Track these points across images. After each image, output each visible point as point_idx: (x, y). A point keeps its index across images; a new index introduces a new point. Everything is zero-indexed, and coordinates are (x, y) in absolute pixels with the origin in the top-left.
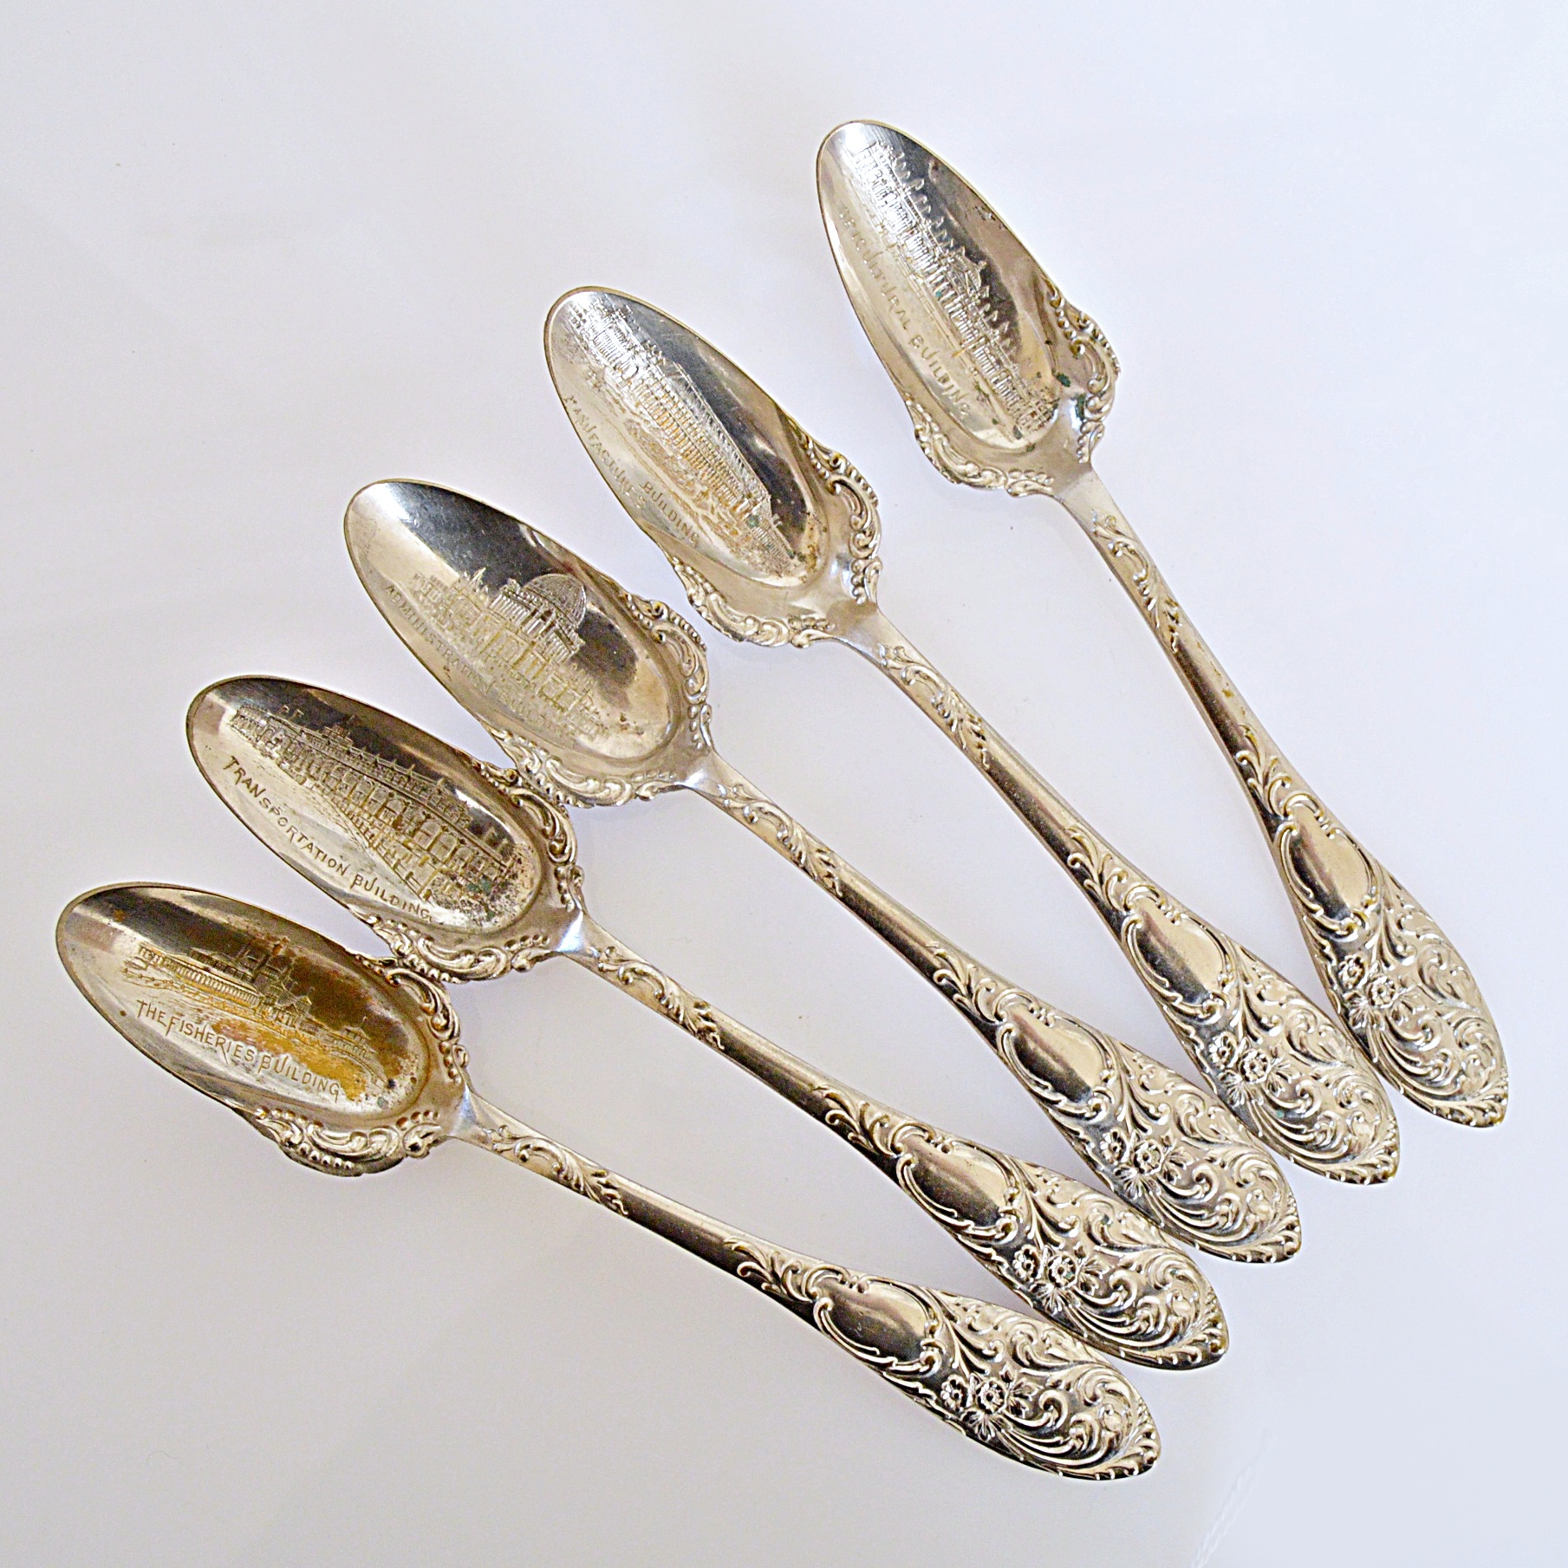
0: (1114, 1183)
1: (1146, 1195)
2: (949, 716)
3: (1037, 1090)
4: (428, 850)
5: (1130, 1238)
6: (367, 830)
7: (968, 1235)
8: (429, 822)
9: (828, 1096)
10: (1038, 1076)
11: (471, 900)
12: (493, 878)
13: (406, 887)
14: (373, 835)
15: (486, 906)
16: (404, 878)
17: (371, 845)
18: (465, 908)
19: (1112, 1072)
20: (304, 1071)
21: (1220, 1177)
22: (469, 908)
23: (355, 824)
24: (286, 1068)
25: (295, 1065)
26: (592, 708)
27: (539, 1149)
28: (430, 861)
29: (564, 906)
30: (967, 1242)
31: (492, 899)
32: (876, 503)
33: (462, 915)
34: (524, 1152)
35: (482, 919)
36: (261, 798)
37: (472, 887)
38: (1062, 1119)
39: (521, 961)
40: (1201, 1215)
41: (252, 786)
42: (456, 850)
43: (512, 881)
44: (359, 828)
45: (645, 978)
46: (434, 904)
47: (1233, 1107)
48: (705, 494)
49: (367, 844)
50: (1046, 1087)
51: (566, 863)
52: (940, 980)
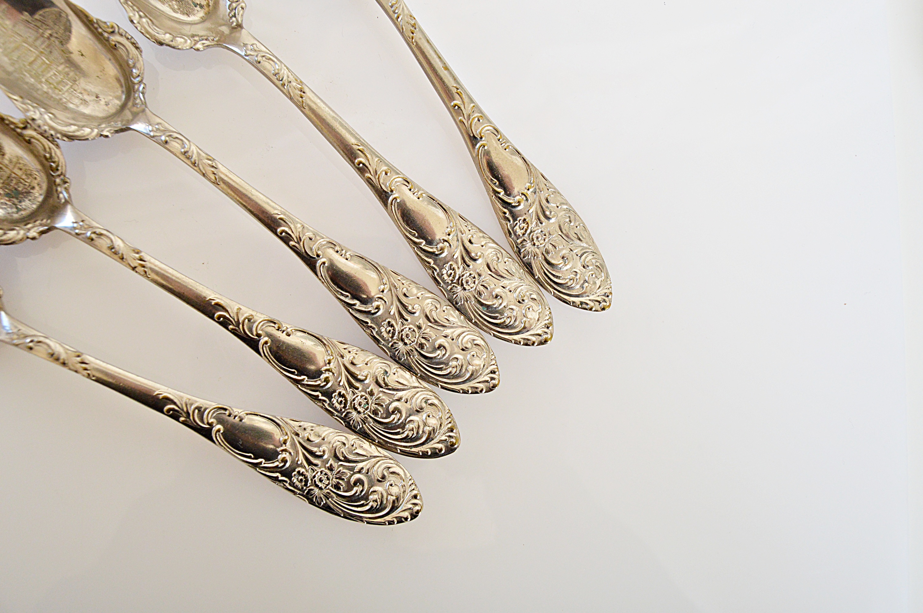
0: (390, 352)
1: (409, 358)
3: (342, 298)
5: (400, 383)
7: (304, 384)
9: (216, 304)
10: (342, 290)
11: (7, 202)
12: (20, 189)
15: (16, 205)
18: (3, 207)
19: (386, 286)
21: (451, 345)
22: (5, 207)
26: (79, 91)
27: (40, 342)
29: (58, 201)
30: (303, 389)
31: (20, 202)
33: (1, 210)
34: (31, 344)
35: (13, 213)
37: (8, 195)
38: (357, 315)
39: (32, 234)
40: (441, 368)
43: (32, 191)
45: (102, 237)
47: (457, 306)
50: (348, 296)
51: (59, 176)
52: (281, 233)
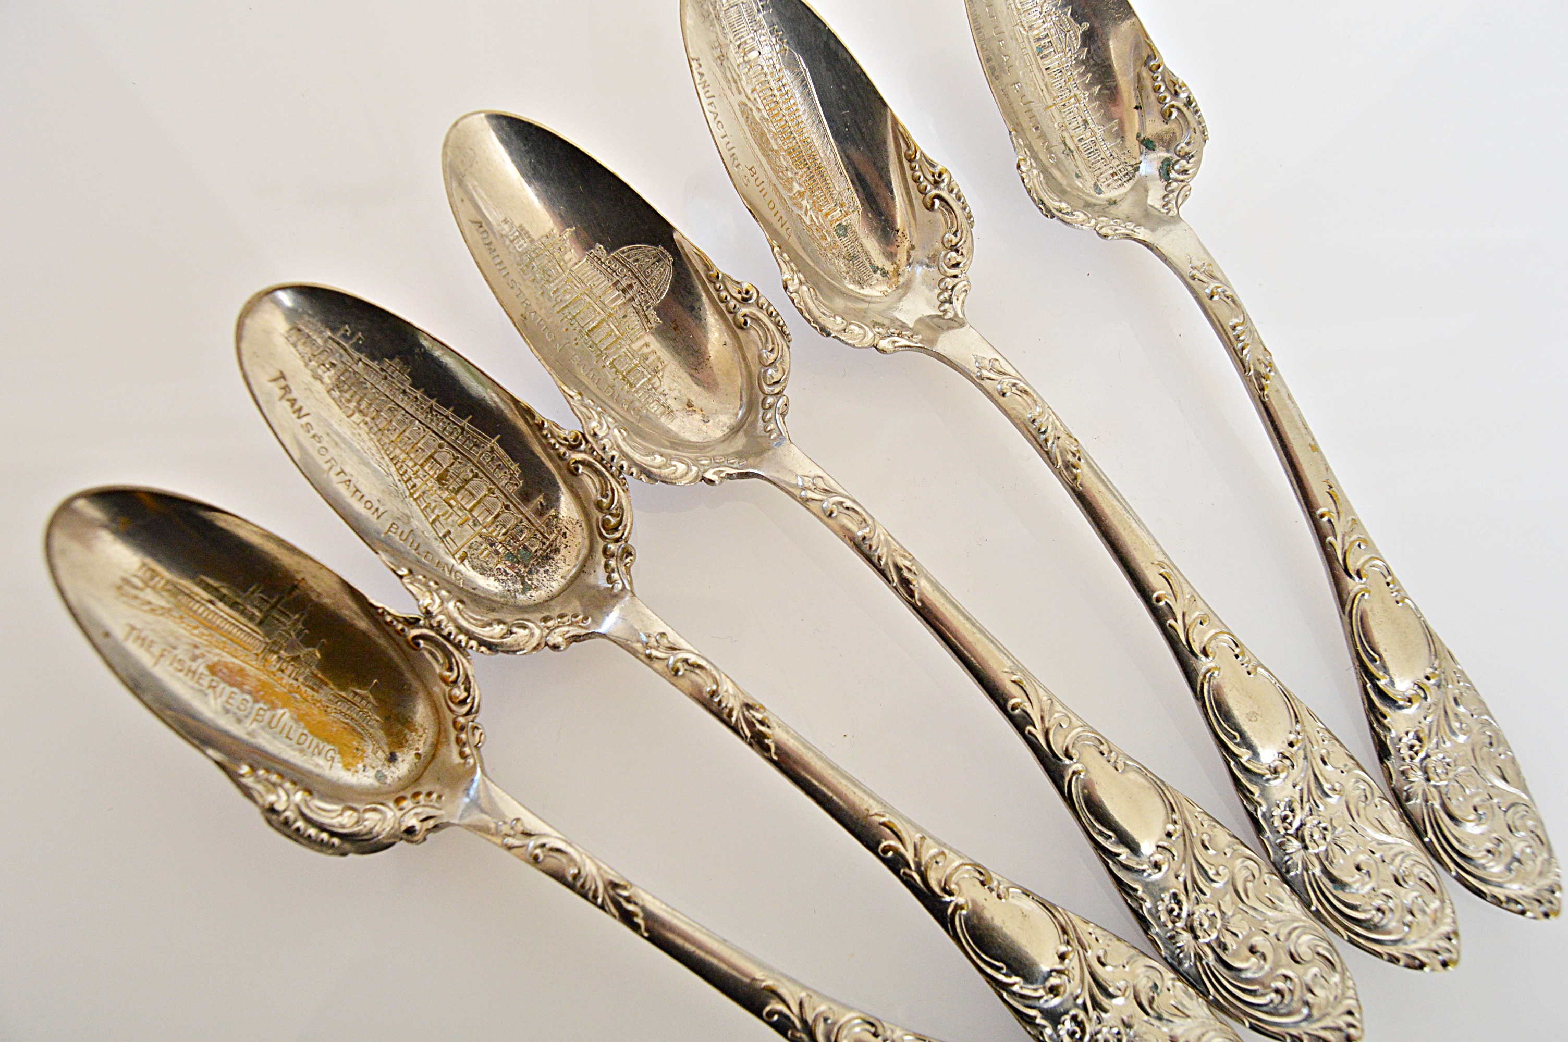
0: (1166, 947)
1: (1198, 964)
2: (1044, 432)
3: (1100, 839)
4: (471, 511)
5: (1178, 1009)
6: (410, 479)
7: (1014, 993)
8: (476, 481)
9: (884, 824)
10: (1103, 825)
11: (507, 569)
12: (534, 550)
13: (442, 545)
14: (415, 486)
15: (522, 577)
16: (441, 535)
17: (411, 495)
18: (500, 577)
19: (1177, 827)
20: (301, 731)
21: (1275, 951)
22: (505, 578)
23: (398, 470)
24: (281, 724)
25: (292, 723)
26: (660, 390)
27: (558, 850)
28: (471, 523)
29: (611, 586)
30: (1012, 1002)
31: (530, 572)
32: (971, 225)
33: (497, 584)
34: (538, 851)
35: (516, 591)
36: (304, 420)
37: (510, 556)
38: (1120, 874)
39: (556, 638)
40: (1255, 991)
41: (296, 407)
42: (498, 515)
43: (553, 555)
44: (402, 475)
45: (698, 671)
46: (470, 568)
47: (1288, 876)
48: (801, 194)
49: (407, 494)
50: (1110, 837)
51: (617, 540)
52: (1014, 708)
